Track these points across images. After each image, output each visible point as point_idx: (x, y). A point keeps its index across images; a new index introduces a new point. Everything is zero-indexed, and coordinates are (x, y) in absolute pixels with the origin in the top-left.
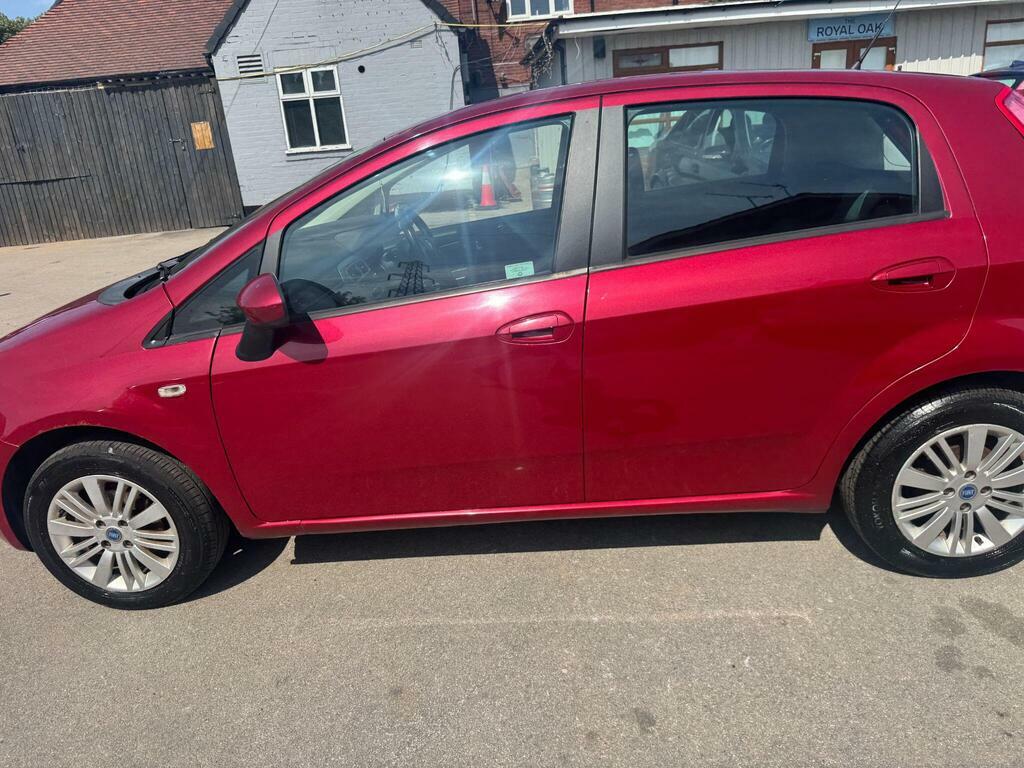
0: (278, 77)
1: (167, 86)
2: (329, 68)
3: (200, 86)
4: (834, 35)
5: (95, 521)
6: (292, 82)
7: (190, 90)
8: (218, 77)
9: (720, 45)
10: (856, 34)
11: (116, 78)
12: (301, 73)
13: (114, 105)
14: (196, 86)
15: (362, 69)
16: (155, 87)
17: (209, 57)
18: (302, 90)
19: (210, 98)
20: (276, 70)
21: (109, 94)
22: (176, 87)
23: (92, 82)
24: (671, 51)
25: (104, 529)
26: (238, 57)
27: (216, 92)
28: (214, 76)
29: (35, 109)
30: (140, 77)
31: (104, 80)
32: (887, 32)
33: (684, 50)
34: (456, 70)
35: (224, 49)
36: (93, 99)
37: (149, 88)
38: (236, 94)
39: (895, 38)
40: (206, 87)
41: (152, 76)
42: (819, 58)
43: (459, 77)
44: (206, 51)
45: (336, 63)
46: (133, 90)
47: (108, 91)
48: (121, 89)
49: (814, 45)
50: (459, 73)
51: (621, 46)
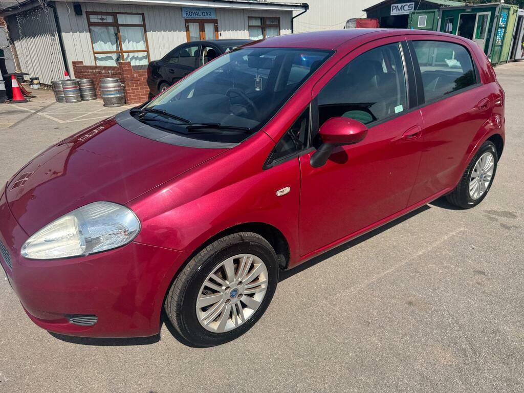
4: (193, 16)
5: (224, 288)
9: (143, 15)
10: (202, 16)
24: (118, 15)
25: (229, 291)
32: (213, 17)
33: (124, 15)
39: (217, 20)
42: (188, 26)
49: (185, 19)
51: (90, 10)
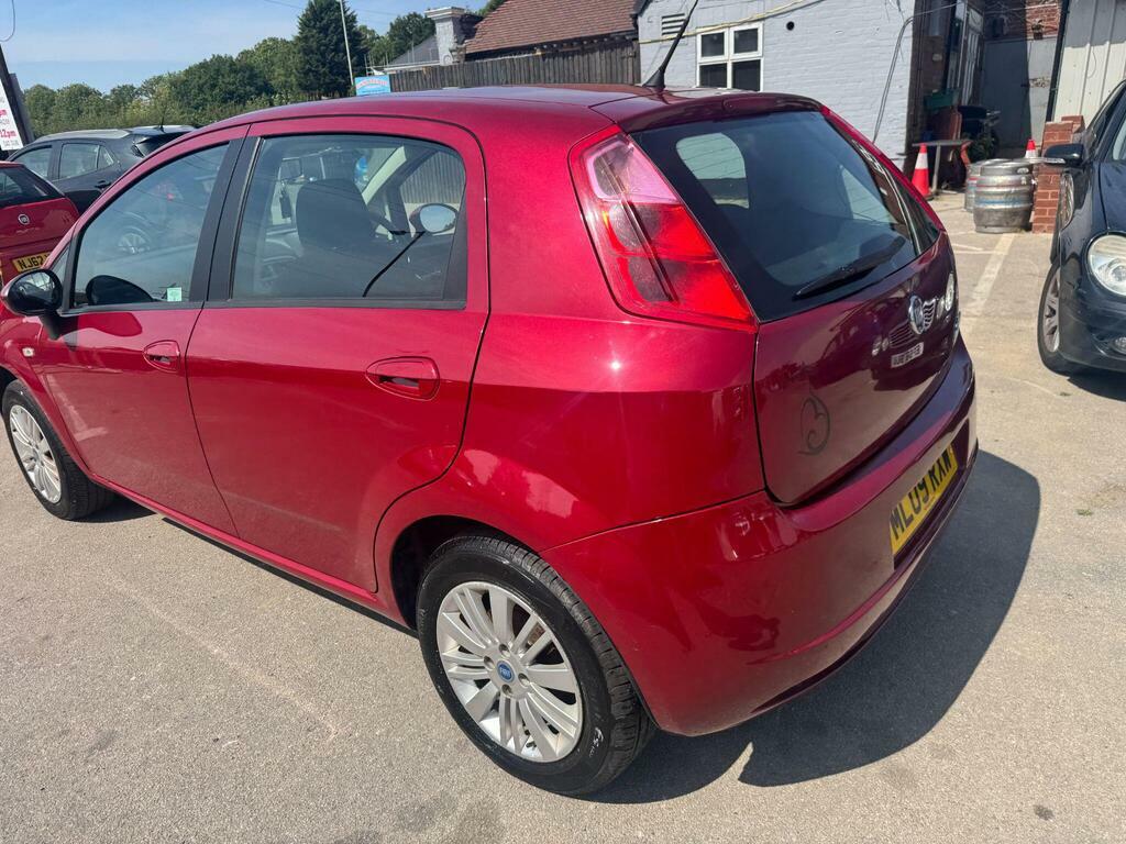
0: (699, 38)
1: (593, 51)
2: (753, 26)
3: (623, 49)
6: (713, 43)
7: (613, 54)
8: (641, 40)
11: (550, 44)
12: (723, 34)
13: (547, 71)
14: (619, 50)
15: (790, 26)
16: (583, 52)
17: (635, 17)
18: (721, 52)
19: (630, 63)
20: (699, 30)
21: (544, 60)
22: (601, 51)
23: (530, 48)
26: (664, 17)
27: (637, 56)
28: (637, 39)
29: (485, 75)
30: (570, 42)
31: (540, 46)
34: (908, 22)
35: (651, 9)
36: (531, 64)
37: (578, 53)
38: (656, 57)
40: (629, 51)
41: (580, 40)
43: (909, 32)
44: (634, 13)
45: (763, 19)
46: (565, 55)
47: (544, 57)
48: (555, 54)
50: (910, 26)
